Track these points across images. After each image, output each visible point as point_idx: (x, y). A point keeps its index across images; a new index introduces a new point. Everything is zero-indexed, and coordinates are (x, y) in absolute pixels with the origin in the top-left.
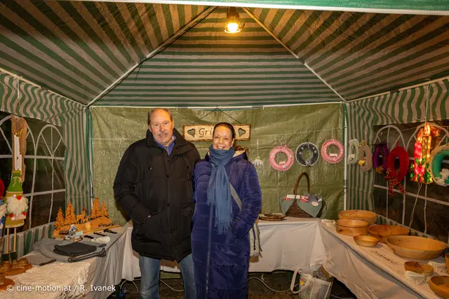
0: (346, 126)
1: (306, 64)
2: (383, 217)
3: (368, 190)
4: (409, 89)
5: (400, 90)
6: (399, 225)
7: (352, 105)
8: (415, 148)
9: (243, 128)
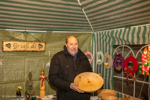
0: (94, 45)
1: (83, 10)
2: (120, 93)
3: (109, 78)
4: (137, 27)
5: (131, 27)
6: (131, 97)
7: (99, 34)
8: (142, 57)
9: (41, 44)
